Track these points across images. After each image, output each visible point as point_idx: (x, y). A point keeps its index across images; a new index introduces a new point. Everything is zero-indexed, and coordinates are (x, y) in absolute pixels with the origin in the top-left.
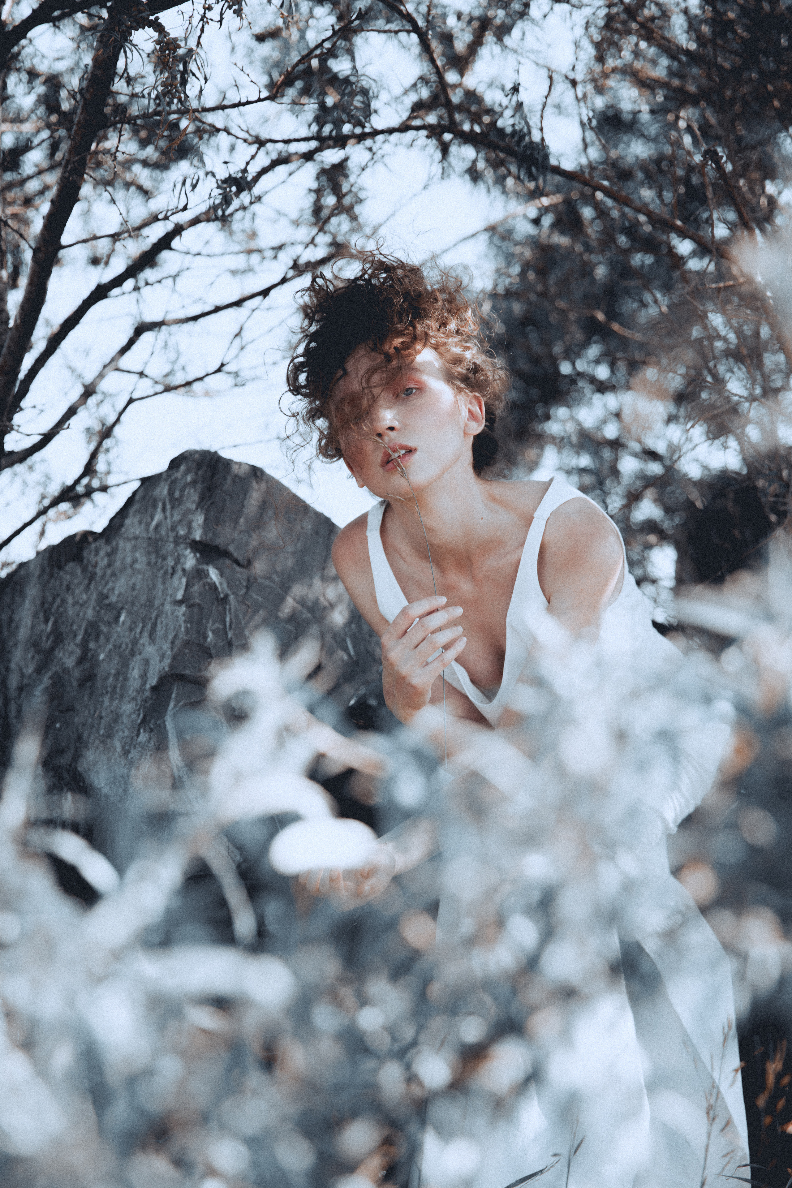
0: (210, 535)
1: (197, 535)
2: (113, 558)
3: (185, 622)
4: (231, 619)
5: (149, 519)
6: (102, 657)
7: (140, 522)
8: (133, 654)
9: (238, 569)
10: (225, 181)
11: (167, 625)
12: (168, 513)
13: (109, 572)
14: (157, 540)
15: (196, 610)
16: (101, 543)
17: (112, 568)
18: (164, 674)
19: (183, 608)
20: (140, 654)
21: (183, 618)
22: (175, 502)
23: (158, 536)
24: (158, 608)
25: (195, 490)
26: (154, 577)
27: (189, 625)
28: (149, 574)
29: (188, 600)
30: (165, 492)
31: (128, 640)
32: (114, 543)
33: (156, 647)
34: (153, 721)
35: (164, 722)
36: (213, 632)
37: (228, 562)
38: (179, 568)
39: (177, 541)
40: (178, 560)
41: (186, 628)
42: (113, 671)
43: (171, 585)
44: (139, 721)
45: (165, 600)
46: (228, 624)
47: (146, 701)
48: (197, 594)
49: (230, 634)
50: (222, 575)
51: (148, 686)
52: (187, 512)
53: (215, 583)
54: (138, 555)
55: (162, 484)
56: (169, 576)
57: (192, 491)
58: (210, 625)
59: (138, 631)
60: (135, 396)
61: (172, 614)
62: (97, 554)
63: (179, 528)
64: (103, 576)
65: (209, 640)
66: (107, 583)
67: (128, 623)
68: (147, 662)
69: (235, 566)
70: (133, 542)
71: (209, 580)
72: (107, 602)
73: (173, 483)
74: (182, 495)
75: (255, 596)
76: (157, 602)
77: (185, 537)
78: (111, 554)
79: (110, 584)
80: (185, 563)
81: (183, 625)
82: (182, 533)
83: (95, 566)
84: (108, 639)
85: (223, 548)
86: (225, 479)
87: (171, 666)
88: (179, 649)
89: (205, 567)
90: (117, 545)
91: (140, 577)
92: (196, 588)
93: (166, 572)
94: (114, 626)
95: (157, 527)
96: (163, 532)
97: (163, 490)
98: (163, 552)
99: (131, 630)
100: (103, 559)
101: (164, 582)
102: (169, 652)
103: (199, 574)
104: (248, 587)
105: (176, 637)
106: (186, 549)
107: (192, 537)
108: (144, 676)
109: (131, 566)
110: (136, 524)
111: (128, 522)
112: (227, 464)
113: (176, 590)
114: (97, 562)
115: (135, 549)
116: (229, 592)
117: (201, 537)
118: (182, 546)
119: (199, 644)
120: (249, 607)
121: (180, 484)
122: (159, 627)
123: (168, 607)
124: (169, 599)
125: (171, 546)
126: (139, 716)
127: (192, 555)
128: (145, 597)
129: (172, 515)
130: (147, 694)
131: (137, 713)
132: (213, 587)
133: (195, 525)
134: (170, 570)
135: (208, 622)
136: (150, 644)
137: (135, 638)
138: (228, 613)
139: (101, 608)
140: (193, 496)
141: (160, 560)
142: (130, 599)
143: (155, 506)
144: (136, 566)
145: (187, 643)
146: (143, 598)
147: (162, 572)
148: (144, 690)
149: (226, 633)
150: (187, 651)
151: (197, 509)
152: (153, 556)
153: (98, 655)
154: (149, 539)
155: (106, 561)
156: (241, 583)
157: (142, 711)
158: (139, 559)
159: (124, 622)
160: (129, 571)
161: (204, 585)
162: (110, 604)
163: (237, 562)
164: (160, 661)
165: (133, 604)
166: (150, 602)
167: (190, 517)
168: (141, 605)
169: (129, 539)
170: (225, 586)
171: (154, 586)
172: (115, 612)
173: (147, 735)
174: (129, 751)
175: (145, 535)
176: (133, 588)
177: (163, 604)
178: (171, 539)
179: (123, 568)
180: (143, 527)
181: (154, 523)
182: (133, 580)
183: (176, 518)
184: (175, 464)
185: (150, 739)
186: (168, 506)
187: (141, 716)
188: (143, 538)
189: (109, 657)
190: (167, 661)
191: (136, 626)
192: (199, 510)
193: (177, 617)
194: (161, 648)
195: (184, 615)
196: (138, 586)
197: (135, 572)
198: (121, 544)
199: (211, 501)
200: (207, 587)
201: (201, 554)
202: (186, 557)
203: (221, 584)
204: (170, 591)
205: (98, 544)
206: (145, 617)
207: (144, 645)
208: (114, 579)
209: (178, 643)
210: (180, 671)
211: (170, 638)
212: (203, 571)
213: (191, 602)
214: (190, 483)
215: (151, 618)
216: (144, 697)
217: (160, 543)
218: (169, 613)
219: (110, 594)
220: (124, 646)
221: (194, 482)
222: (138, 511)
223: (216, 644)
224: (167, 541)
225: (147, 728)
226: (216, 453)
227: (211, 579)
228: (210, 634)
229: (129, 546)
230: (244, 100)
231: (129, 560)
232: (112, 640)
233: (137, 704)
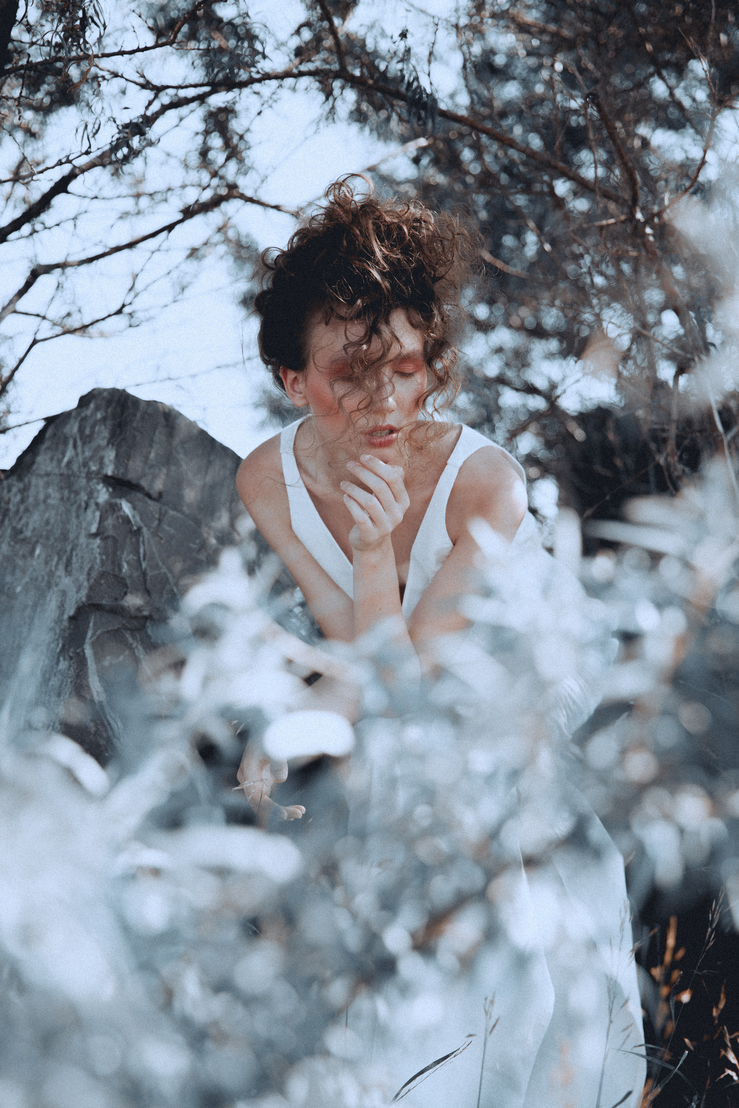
0: (122, 471)
1: (109, 471)
2: (25, 494)
3: (100, 554)
4: (144, 550)
5: (60, 456)
6: (19, 589)
7: (52, 459)
8: (49, 586)
9: (150, 502)
10: (126, 126)
11: (83, 557)
12: (79, 449)
13: (22, 508)
14: (69, 476)
15: (110, 542)
16: (13, 480)
17: (25, 504)
18: (81, 605)
19: (98, 541)
20: (57, 585)
21: (98, 550)
22: (86, 439)
23: (70, 472)
24: (73, 541)
25: (106, 427)
26: (68, 511)
27: (104, 557)
28: (62, 509)
29: (103, 533)
30: (75, 429)
31: (43, 573)
32: (26, 480)
33: (72, 578)
34: (72, 650)
35: (83, 650)
36: (128, 563)
37: (140, 495)
38: (92, 502)
39: (89, 476)
40: (91, 495)
41: (102, 560)
42: (31, 603)
43: (84, 520)
44: (58, 650)
45: (79, 533)
46: (142, 555)
47: (64, 631)
48: (111, 527)
49: (144, 565)
50: (134, 508)
51: (66, 617)
52: (99, 448)
53: (128, 516)
54: (50, 490)
55: (72, 421)
56: (83, 510)
57: (103, 427)
58: (124, 556)
59: (54, 563)
60: (39, 337)
61: (87, 546)
62: (9, 491)
63: (91, 464)
64: (17, 511)
65: (124, 570)
66: (21, 519)
67: (43, 556)
68: (64, 593)
69: (147, 499)
70: (46, 479)
71: (122, 514)
72: (21, 536)
73: (84, 419)
74: (92, 432)
75: (167, 528)
76: (71, 536)
77: (98, 472)
78: (24, 491)
79: (23, 521)
80: (97, 498)
81: (98, 556)
82: (94, 468)
83: (8, 502)
84: (24, 572)
85: (134, 482)
86: (135, 415)
87: (89, 597)
88: (95, 580)
89: (118, 501)
90: (30, 483)
91: (53, 512)
92: (110, 522)
93: (79, 506)
94: (29, 559)
95: (69, 463)
96: (75, 467)
97: (73, 428)
98: (76, 487)
99: (47, 563)
100: (15, 495)
101: (78, 517)
102: (86, 584)
103: (113, 508)
104: (160, 520)
105: (91, 569)
106: (98, 484)
107: (104, 472)
108: (61, 607)
109: (45, 501)
110: (48, 461)
111: (39, 459)
112: (136, 401)
113: (90, 524)
114: (9, 499)
115: (47, 484)
116: (142, 525)
117: (113, 472)
118: (95, 481)
119: (114, 575)
120: (161, 538)
121: (91, 421)
122: (74, 559)
123: (83, 540)
124: (83, 532)
125: (83, 482)
126: (58, 644)
127: (105, 489)
128: (59, 531)
129: (83, 452)
130: (66, 623)
131: (56, 643)
132: (127, 520)
133: (106, 461)
134: (83, 505)
135: (122, 553)
136: (66, 576)
137: (51, 570)
138: (141, 544)
139: (16, 543)
140: (103, 433)
141: (73, 496)
142: (44, 533)
143: (66, 443)
144: (49, 501)
145: (103, 575)
146: (58, 532)
147: (76, 506)
148: (63, 620)
149: (141, 565)
150: (103, 581)
151: (108, 444)
152: (66, 493)
153: (14, 588)
154: (61, 475)
155: (19, 497)
156: (154, 516)
157: (60, 641)
158: (53, 496)
159: (39, 556)
160: (42, 507)
161: (118, 518)
162: (24, 540)
163: (149, 496)
164: (77, 592)
165: (48, 538)
166: (64, 537)
167: (102, 453)
168: (56, 540)
169: (42, 476)
170: (138, 518)
171: (68, 521)
172: (30, 546)
173: (67, 663)
174: (49, 679)
175: (56, 471)
176: (47, 523)
177: (77, 538)
178: (84, 475)
179: (37, 504)
180: (55, 463)
181: (66, 460)
182: (47, 515)
183: (88, 454)
184: (84, 401)
185: (70, 666)
186: (79, 443)
187: (60, 645)
188: (55, 474)
189: (26, 590)
190: (84, 592)
191: (51, 560)
192: (110, 446)
193: (92, 549)
194: (77, 580)
195: (99, 547)
196: (52, 521)
197: (48, 507)
198: (34, 481)
199: (122, 437)
200: (120, 520)
201: (114, 489)
202: (98, 491)
203: (134, 517)
204: (84, 525)
205: (10, 481)
206: (60, 550)
207: (60, 577)
208: (27, 515)
209: (94, 574)
210: (97, 601)
211: (86, 569)
212: (116, 504)
213: (106, 534)
214: (100, 420)
215: (66, 551)
216: (62, 627)
217: (72, 478)
218: (84, 546)
219: (24, 529)
220: (40, 579)
221: (104, 419)
222: (49, 448)
223: (131, 576)
224: (79, 477)
225: (67, 657)
226: (124, 391)
227: (124, 512)
228: (125, 566)
229: (41, 482)
230: (142, 46)
231: (41, 496)
232: (29, 573)
233: (55, 634)
